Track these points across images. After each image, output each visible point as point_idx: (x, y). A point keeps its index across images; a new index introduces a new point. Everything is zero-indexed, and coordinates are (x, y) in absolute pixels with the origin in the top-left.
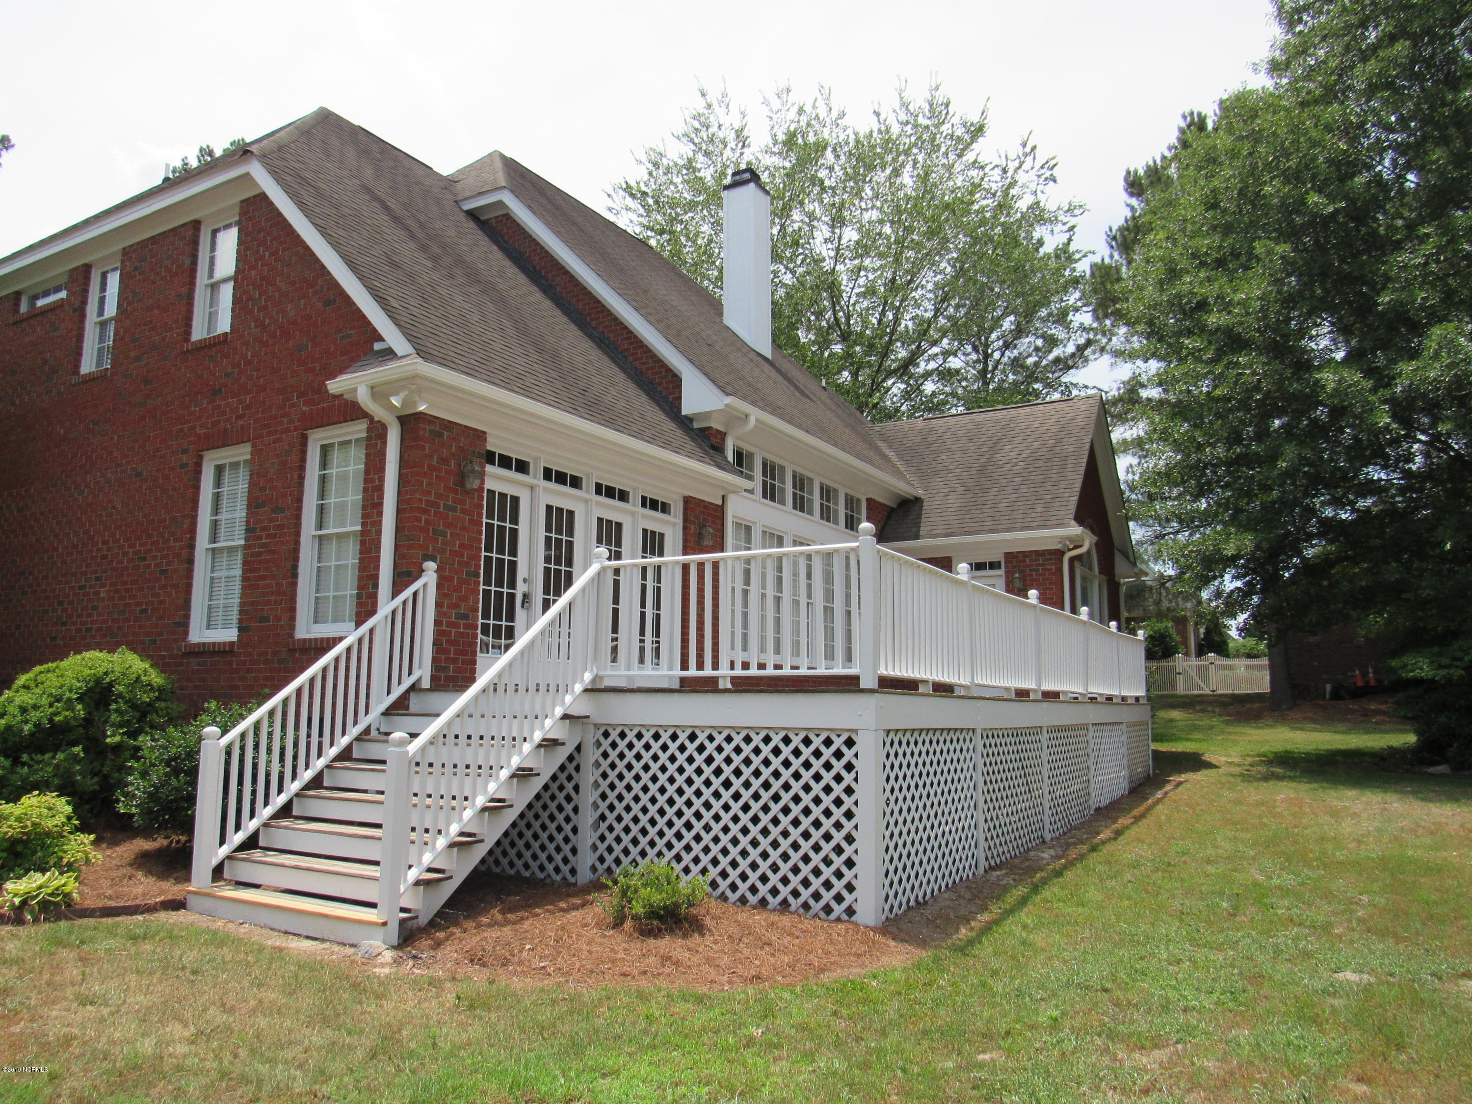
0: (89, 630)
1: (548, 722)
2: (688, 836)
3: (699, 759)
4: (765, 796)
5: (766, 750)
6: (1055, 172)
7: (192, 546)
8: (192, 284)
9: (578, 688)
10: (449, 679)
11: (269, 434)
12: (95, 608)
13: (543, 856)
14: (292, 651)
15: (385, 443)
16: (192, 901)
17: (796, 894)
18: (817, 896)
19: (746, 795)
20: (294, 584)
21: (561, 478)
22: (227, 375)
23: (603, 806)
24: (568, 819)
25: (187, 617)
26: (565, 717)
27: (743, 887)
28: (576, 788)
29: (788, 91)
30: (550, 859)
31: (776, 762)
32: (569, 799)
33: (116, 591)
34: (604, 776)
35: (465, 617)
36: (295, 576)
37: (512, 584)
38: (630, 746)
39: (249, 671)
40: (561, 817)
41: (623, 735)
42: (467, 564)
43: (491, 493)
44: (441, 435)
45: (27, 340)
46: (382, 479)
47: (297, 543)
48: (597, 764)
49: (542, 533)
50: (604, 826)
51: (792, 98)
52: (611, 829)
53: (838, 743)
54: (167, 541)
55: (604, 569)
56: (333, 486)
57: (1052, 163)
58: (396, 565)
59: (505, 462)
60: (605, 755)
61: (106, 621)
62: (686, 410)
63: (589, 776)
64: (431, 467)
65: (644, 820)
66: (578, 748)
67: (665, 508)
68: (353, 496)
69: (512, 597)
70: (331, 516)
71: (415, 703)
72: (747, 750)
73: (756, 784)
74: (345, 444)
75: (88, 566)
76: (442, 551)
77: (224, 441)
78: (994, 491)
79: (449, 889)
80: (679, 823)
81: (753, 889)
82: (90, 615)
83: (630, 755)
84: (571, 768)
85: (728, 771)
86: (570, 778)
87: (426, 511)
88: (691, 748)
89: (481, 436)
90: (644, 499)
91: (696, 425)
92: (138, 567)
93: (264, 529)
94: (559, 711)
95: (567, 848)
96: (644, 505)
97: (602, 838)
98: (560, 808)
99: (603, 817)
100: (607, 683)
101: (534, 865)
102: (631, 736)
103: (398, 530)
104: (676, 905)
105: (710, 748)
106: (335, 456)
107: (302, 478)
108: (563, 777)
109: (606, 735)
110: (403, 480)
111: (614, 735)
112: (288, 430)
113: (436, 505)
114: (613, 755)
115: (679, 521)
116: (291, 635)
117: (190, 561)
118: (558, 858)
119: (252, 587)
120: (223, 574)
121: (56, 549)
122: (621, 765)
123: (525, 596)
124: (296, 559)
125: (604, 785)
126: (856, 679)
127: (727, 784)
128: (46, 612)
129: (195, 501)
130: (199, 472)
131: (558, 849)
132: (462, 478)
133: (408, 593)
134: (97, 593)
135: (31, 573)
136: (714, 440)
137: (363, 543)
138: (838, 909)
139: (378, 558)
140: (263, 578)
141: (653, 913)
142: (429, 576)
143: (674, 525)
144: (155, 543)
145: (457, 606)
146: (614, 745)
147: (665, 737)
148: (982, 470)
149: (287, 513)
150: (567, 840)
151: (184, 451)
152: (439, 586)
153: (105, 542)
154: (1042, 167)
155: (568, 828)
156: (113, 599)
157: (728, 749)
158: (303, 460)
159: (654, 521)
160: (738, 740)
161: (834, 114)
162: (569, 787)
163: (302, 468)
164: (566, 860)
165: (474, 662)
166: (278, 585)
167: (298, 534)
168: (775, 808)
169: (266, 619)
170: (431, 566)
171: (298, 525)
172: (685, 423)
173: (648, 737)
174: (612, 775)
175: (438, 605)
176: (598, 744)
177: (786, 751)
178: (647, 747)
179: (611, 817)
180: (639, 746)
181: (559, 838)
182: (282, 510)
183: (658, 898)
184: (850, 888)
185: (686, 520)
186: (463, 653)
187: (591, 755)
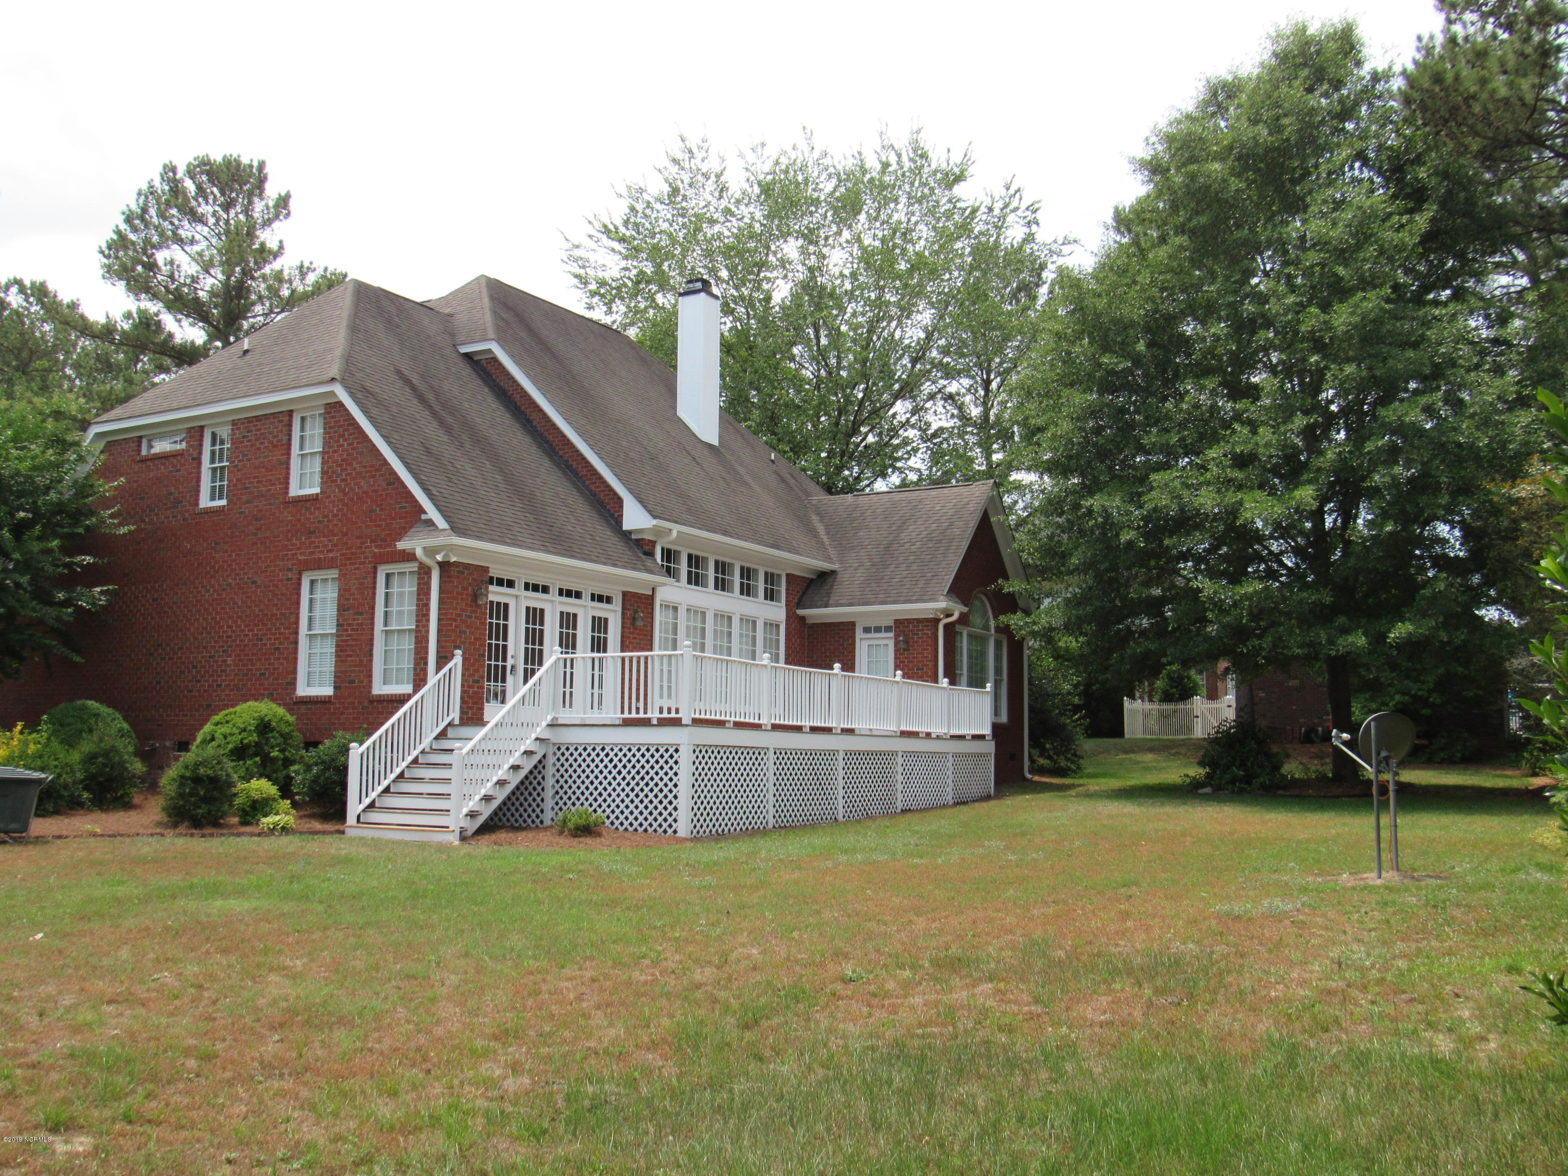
0: (220, 686)
1: (528, 742)
2: (600, 800)
3: (606, 760)
4: (638, 778)
5: (638, 755)
6: (1039, 215)
7: (296, 633)
8: (289, 454)
9: (544, 724)
10: (468, 718)
11: (352, 564)
12: (224, 671)
13: (525, 815)
14: (372, 702)
15: (430, 578)
16: (347, 830)
17: (651, 825)
18: (660, 826)
19: (628, 778)
20: (371, 661)
21: (536, 588)
22: (319, 522)
23: (557, 786)
24: (539, 795)
25: (295, 678)
26: (537, 739)
27: (626, 823)
28: (543, 778)
29: (763, 145)
30: (529, 816)
31: (643, 761)
32: (539, 783)
33: (240, 660)
34: (558, 771)
35: (478, 682)
36: (371, 655)
37: (504, 660)
38: (572, 755)
39: (342, 713)
40: (535, 794)
41: (568, 749)
42: (478, 650)
43: (492, 602)
44: (463, 573)
45: (151, 475)
46: (429, 599)
47: (372, 635)
48: (554, 765)
49: (523, 625)
50: (558, 797)
51: (767, 151)
52: (561, 798)
53: (671, 750)
54: (279, 629)
55: (559, 659)
56: (394, 600)
57: (1036, 206)
58: (438, 652)
59: (500, 582)
60: (558, 760)
61: (233, 680)
62: (626, 527)
63: (550, 771)
64: (458, 593)
65: (578, 792)
66: (544, 756)
67: (609, 600)
68: (409, 606)
69: (504, 668)
70: (393, 618)
71: (451, 733)
72: (629, 755)
73: (633, 772)
74: (402, 574)
75: (216, 642)
76: (464, 643)
77: (318, 565)
78: (892, 567)
79: (481, 820)
80: (596, 793)
81: (631, 824)
82: (220, 676)
83: (571, 759)
84: (540, 767)
85: (620, 766)
86: (540, 773)
87: (455, 620)
88: (602, 754)
89: (486, 569)
90: (593, 596)
91: (633, 537)
92: (256, 645)
93: (349, 625)
94: (534, 736)
95: (538, 810)
96: (593, 599)
97: (557, 803)
98: (535, 789)
99: (557, 793)
100: (560, 722)
101: (521, 820)
102: (572, 749)
103: (439, 631)
104: (588, 825)
105: (612, 754)
106: (395, 580)
107: (374, 594)
108: (536, 772)
109: (559, 749)
110: (441, 601)
111: (563, 749)
112: (364, 563)
113: (460, 615)
114: (563, 759)
115: (619, 609)
116: (370, 692)
117: (296, 643)
118: (534, 815)
119: (342, 661)
120: (318, 651)
121: (189, 629)
122: (567, 765)
123: (513, 667)
124: (372, 645)
125: (558, 775)
126: (680, 719)
127: (619, 773)
128: (183, 672)
129: (298, 603)
130: (299, 584)
131: (534, 811)
132: (475, 597)
133: (446, 669)
134: (225, 661)
135: (168, 645)
136: (646, 548)
137: (416, 637)
138: (670, 831)
139: (427, 648)
140: (351, 656)
141: (577, 828)
142: (458, 659)
143: (615, 611)
144: (270, 629)
145: (472, 675)
146: (563, 754)
147: (589, 749)
148: (887, 548)
149: (365, 616)
150: (538, 806)
151: (290, 570)
152: (463, 664)
153: (228, 627)
154: (1027, 209)
155: (539, 799)
156: (237, 665)
157: (620, 755)
158: (375, 583)
159: (601, 610)
160: (625, 750)
161: (816, 154)
162: (539, 777)
163: (374, 588)
164: (538, 816)
165: (482, 709)
166: (361, 661)
167: (373, 629)
168: (642, 784)
169: (353, 682)
170: (458, 653)
171: (373, 624)
172: (626, 536)
173: (580, 749)
174: (562, 770)
175: (463, 675)
176: (555, 754)
177: (648, 755)
178: (580, 755)
179: (561, 792)
180: (576, 754)
181: (534, 805)
182: (361, 614)
183: (582, 822)
184: (675, 821)
185: (624, 608)
186: (476, 703)
187: (551, 760)
